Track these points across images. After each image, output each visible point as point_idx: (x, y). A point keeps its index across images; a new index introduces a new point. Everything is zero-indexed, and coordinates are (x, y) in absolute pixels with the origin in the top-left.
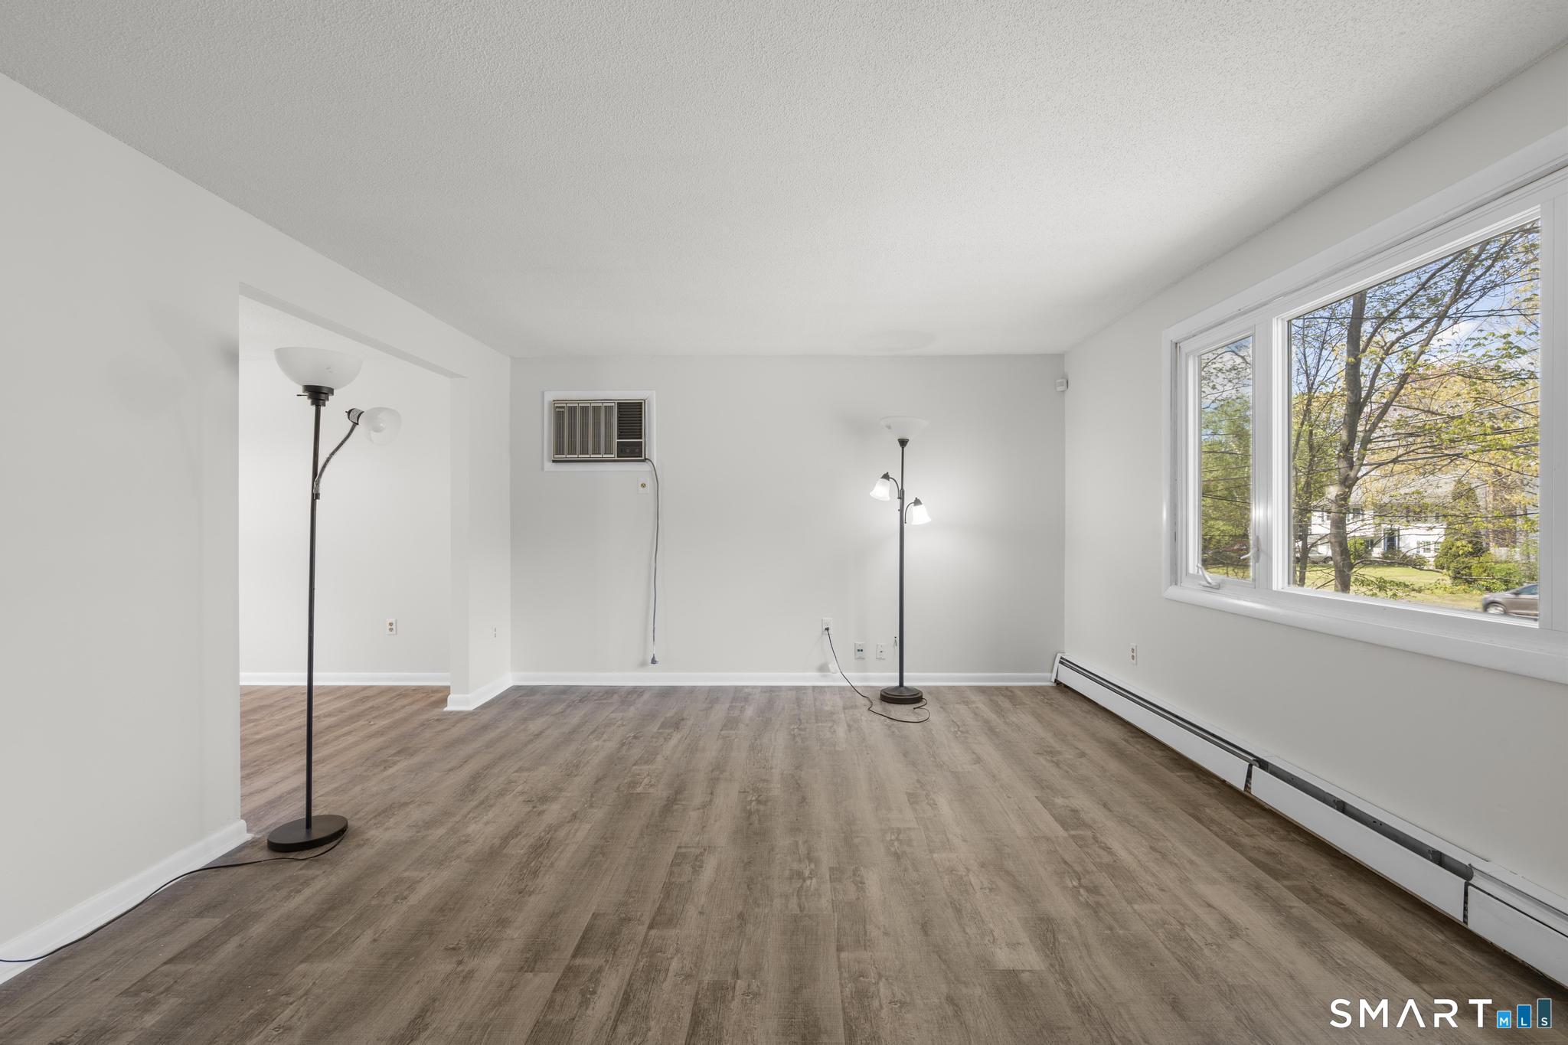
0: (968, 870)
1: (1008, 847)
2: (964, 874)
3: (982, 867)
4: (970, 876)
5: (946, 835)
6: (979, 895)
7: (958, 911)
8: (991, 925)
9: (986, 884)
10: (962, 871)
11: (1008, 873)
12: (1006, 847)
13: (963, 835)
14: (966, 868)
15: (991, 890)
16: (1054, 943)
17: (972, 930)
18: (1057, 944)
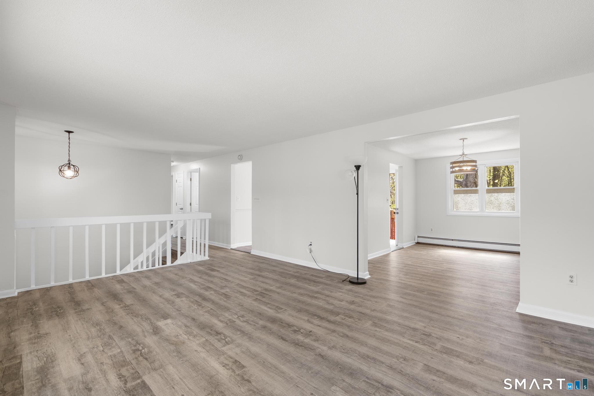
0: (188, 339)
1: (175, 356)
2: (190, 337)
3: (184, 342)
4: (187, 337)
5: (206, 350)
6: (181, 333)
7: (186, 326)
8: (174, 326)
9: (180, 337)
10: (191, 338)
11: (173, 344)
12: (176, 355)
13: (198, 353)
14: (190, 339)
15: (177, 336)
16: (154, 329)
17: (180, 323)
18: (153, 329)
